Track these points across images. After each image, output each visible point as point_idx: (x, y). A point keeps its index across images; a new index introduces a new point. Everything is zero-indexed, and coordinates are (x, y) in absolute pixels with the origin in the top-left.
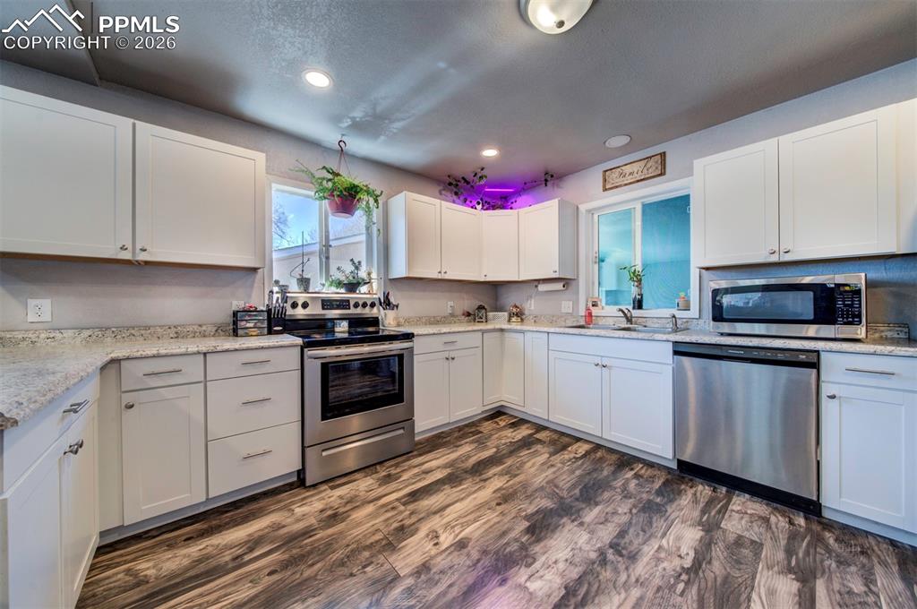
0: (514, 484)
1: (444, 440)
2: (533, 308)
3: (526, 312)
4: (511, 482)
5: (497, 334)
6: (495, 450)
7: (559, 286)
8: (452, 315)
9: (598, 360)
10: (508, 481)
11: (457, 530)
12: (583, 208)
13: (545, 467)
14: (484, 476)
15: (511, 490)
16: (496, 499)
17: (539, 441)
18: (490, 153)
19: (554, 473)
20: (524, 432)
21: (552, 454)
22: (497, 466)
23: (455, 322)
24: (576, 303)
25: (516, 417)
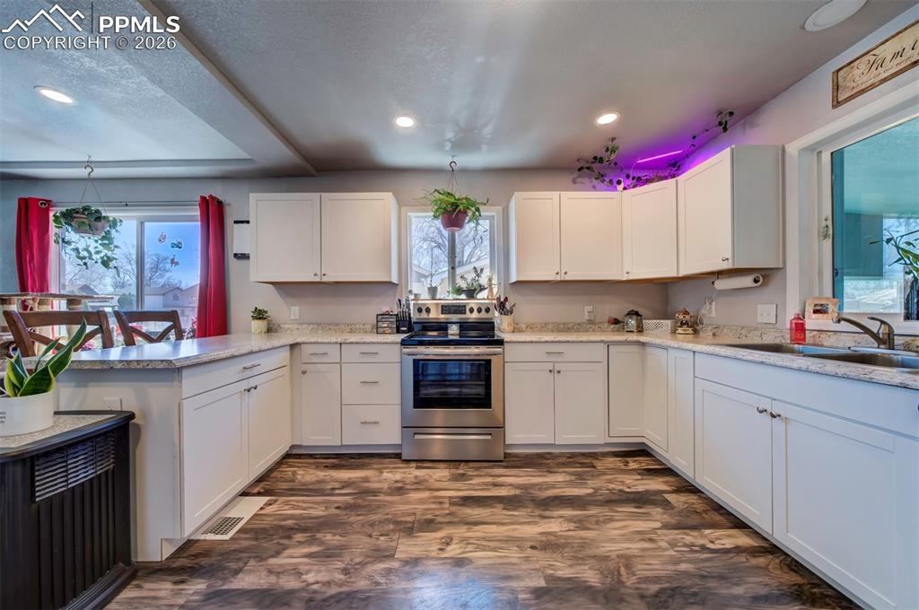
0: (573, 537)
1: (544, 461)
2: (713, 314)
3: (705, 321)
4: (571, 533)
5: (636, 349)
6: (591, 491)
7: (747, 281)
8: (591, 322)
9: (765, 404)
10: (569, 530)
11: (470, 548)
12: (793, 149)
13: (640, 537)
14: (547, 513)
15: (563, 541)
16: (536, 541)
17: (666, 505)
18: (607, 119)
19: (643, 550)
20: (656, 484)
21: (666, 526)
22: (574, 509)
23: (593, 331)
24: (780, 308)
25: (664, 464)
